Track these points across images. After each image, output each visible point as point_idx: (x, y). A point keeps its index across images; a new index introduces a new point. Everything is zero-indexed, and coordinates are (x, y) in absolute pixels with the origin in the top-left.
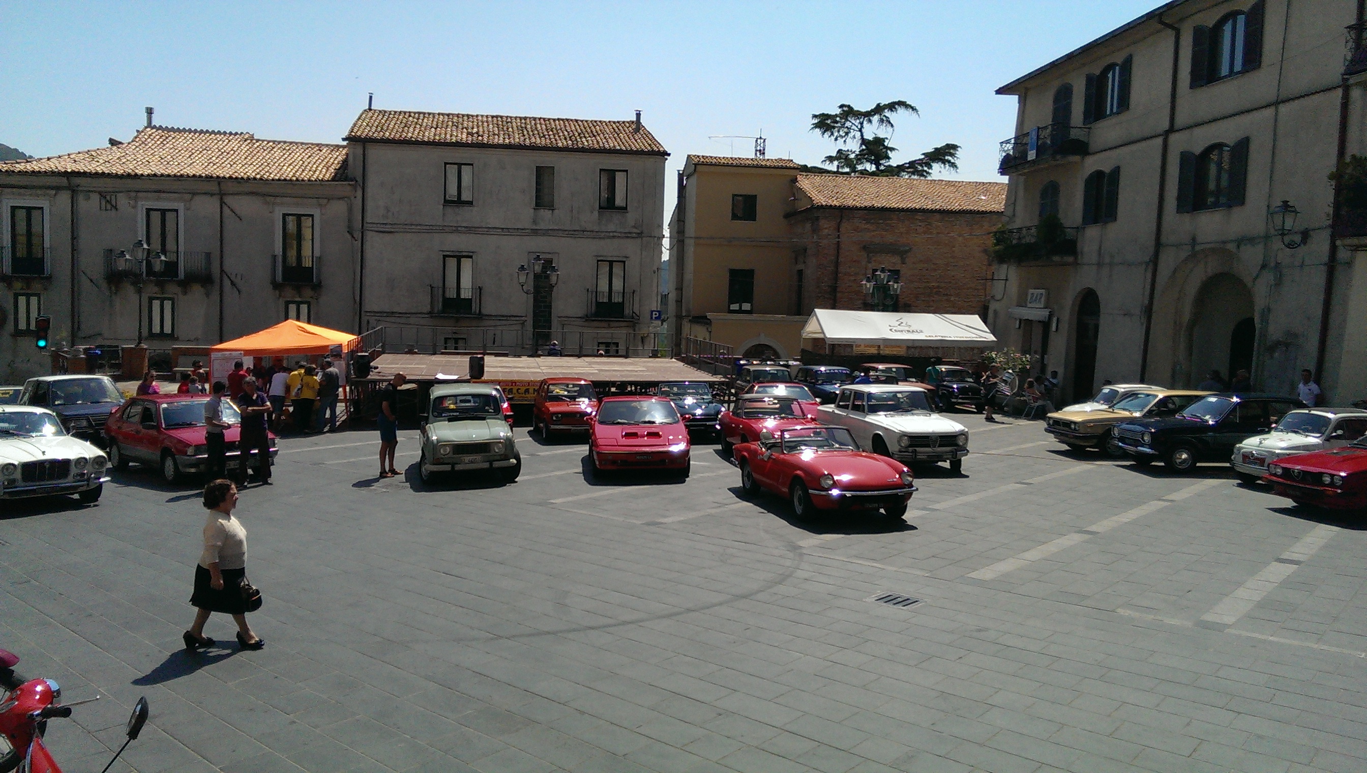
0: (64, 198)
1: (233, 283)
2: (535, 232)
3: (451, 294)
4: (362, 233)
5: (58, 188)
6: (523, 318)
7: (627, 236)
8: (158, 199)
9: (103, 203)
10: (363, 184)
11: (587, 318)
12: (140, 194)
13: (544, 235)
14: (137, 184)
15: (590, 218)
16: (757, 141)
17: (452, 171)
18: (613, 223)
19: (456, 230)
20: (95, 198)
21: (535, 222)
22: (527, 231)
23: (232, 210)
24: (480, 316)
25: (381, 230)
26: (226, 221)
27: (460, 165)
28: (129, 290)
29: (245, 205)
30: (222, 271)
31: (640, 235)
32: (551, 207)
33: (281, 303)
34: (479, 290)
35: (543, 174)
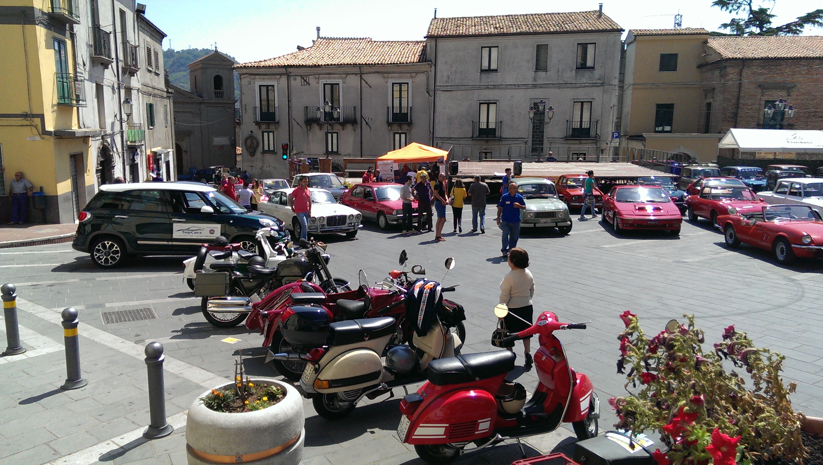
0: (284, 79)
1: (367, 123)
2: (535, 86)
3: (483, 126)
4: (435, 92)
5: (281, 74)
6: (526, 139)
7: (594, 85)
8: (329, 78)
9: (303, 81)
10: (435, 62)
11: (566, 138)
12: (321, 76)
13: (540, 87)
14: (319, 70)
15: (570, 75)
16: (675, 17)
17: (486, 52)
18: (585, 77)
19: (487, 87)
20: (299, 79)
21: (535, 80)
22: (529, 86)
23: (366, 82)
24: (501, 139)
25: (445, 89)
26: (363, 89)
27: (490, 48)
28: (316, 127)
29: (372, 79)
30: (361, 116)
31: (603, 84)
32: (545, 70)
33: (392, 133)
34: (500, 123)
35: (541, 50)
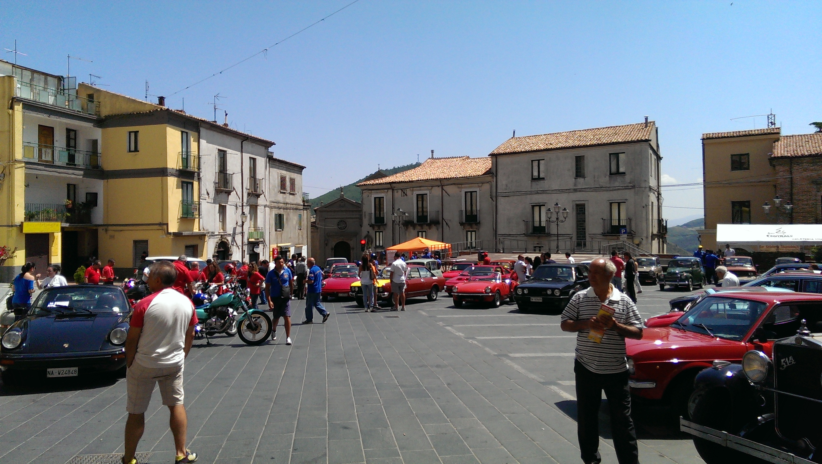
0: (390, 193)
1: (447, 224)
2: (575, 190)
3: (537, 224)
4: (496, 197)
5: (388, 189)
6: (571, 236)
7: (626, 188)
8: (420, 190)
9: (402, 193)
10: (496, 174)
11: (604, 234)
12: (414, 189)
13: (580, 191)
14: (413, 184)
15: (604, 180)
16: (768, 117)
17: (535, 164)
18: (618, 182)
19: (537, 193)
20: (400, 191)
21: (575, 185)
22: (571, 190)
23: (446, 192)
24: (549, 235)
25: (504, 195)
26: (444, 197)
27: (539, 161)
28: (411, 228)
29: (451, 189)
30: (443, 218)
31: (633, 187)
32: (584, 177)
33: (465, 231)
34: (549, 222)
35: (579, 160)
